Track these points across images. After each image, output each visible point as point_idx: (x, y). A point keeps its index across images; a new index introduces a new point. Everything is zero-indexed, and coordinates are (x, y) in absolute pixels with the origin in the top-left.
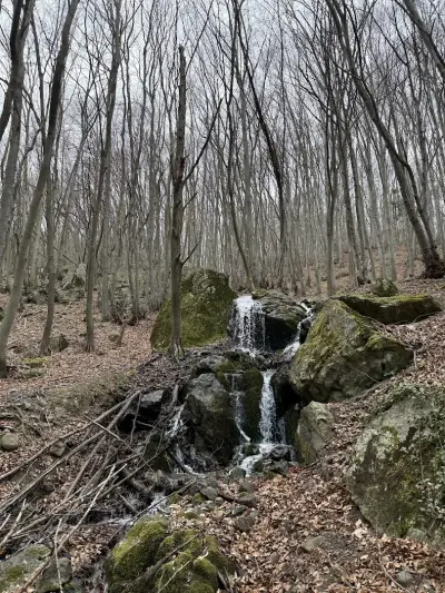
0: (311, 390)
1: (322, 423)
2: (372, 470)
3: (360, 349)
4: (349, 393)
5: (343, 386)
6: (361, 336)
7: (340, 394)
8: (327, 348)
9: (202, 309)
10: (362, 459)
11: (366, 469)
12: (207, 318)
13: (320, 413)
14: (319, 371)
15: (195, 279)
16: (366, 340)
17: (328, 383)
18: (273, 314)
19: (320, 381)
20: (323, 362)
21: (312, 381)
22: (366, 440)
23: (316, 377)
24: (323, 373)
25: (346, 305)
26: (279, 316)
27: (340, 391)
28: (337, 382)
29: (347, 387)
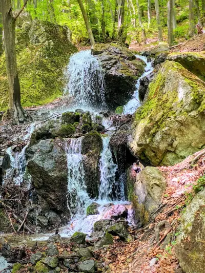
0: (146, 153)
1: (156, 187)
2: (198, 239)
3: (193, 113)
4: (182, 154)
5: (176, 149)
6: (194, 100)
7: (174, 155)
8: (161, 113)
9: (42, 66)
10: (190, 229)
11: (193, 237)
12: (46, 74)
13: (154, 178)
14: (154, 135)
15: (31, 32)
16: (199, 104)
17: (163, 146)
18: (113, 72)
19: (155, 145)
20: (159, 127)
21: (147, 145)
22: (194, 210)
23: (152, 141)
24: (158, 137)
25: (181, 67)
26: (119, 73)
27: (174, 152)
28: (171, 145)
29: (180, 149)
